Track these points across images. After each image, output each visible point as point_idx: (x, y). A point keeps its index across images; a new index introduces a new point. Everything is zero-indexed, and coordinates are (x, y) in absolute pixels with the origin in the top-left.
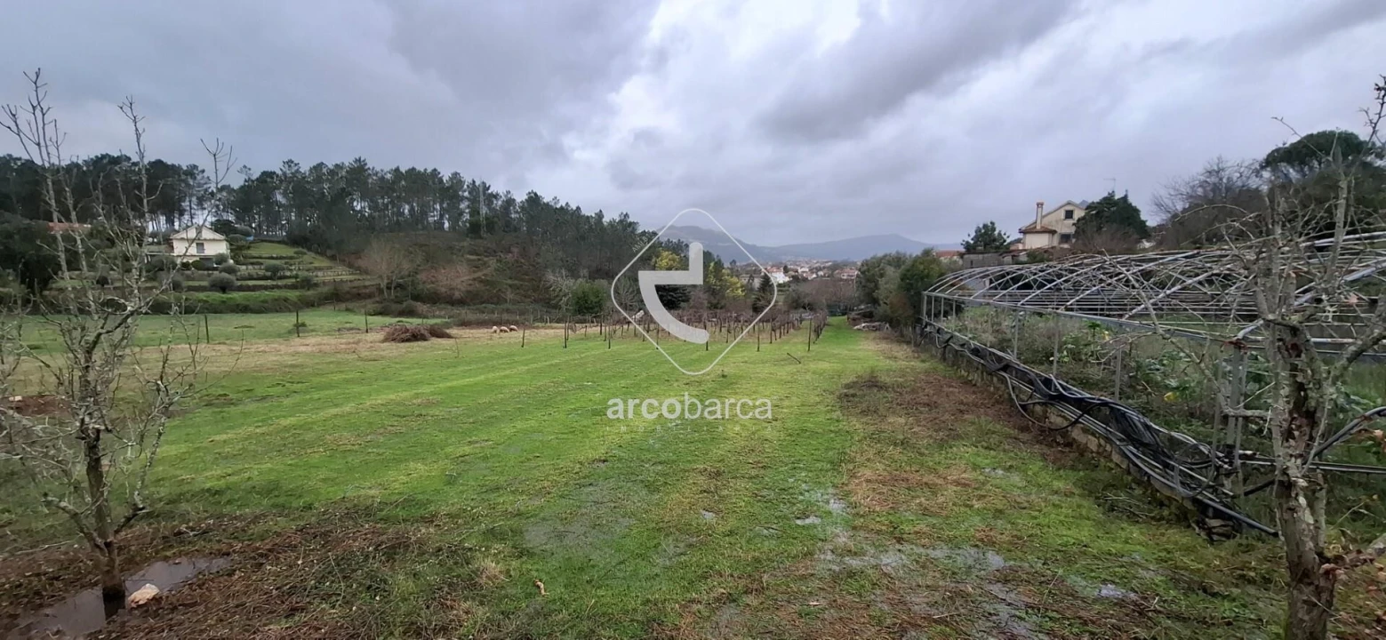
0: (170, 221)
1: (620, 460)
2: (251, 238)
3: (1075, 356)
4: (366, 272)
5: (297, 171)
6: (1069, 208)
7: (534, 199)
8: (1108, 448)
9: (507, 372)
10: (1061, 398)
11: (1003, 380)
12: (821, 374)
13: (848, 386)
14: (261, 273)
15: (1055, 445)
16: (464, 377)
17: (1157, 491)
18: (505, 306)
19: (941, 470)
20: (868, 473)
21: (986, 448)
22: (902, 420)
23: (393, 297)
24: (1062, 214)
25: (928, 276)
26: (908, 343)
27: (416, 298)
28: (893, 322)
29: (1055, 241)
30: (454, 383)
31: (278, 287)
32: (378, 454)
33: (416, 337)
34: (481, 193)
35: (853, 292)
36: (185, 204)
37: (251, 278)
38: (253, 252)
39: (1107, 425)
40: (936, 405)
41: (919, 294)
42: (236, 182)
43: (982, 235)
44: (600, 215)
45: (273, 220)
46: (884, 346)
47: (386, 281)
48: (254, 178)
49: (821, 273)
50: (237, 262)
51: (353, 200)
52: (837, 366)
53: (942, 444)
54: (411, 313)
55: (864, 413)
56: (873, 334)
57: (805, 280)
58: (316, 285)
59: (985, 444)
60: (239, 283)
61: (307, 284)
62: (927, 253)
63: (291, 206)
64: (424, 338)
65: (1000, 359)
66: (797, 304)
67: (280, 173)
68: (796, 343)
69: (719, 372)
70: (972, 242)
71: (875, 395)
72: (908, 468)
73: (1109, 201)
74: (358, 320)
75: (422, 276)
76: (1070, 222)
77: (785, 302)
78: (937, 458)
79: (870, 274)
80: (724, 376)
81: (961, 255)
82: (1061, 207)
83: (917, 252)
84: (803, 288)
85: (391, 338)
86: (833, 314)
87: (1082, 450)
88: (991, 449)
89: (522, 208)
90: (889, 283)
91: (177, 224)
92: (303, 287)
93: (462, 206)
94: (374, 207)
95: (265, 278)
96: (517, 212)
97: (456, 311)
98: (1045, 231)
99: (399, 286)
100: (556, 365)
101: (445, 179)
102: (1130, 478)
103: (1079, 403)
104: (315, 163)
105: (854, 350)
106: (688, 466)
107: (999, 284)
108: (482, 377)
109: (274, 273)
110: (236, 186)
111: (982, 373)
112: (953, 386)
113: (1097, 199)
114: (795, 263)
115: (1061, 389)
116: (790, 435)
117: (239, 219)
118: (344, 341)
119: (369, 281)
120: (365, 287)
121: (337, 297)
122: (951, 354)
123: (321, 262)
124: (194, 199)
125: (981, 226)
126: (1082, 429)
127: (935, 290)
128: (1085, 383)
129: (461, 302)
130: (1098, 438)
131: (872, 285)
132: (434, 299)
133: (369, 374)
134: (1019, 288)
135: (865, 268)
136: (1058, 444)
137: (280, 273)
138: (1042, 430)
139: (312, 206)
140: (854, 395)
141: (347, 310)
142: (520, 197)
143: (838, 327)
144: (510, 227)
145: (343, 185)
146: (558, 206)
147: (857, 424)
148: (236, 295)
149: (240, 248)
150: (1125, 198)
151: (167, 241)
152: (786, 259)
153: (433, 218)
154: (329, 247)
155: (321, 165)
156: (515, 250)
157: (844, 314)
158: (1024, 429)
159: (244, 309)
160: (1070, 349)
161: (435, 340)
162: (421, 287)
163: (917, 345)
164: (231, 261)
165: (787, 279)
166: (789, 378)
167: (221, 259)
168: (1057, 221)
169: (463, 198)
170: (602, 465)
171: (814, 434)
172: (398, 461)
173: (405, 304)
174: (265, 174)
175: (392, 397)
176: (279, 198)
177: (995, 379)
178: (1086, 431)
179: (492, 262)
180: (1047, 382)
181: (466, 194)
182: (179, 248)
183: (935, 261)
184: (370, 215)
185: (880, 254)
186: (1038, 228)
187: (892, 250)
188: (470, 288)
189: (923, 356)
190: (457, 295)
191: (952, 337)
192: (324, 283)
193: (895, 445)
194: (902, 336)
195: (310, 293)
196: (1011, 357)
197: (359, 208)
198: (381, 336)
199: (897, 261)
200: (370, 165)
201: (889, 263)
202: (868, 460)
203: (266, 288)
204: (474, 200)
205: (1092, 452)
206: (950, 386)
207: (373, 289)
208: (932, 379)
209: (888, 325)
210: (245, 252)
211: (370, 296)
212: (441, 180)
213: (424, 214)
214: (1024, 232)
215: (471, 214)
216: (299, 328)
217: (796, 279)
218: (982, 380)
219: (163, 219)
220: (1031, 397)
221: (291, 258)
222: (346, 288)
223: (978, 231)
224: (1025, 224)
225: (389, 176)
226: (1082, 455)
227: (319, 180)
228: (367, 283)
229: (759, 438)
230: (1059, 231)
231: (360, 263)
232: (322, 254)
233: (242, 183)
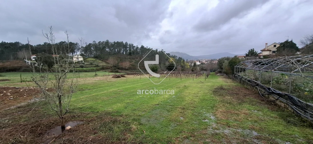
0: (73, 54)
1: (161, 105)
2: (87, 57)
3: (277, 82)
4: (109, 64)
5: (96, 43)
6: (275, 44)
7: (142, 47)
8: (287, 106)
9: (137, 85)
10: (273, 93)
11: (257, 88)
12: (208, 86)
13: (215, 89)
14: (89, 64)
15: (271, 105)
16: (128, 86)
17: (303, 118)
18: (137, 70)
19: (240, 110)
20: (221, 110)
21: (252, 105)
22: (229, 97)
23: (114, 69)
24: (273, 46)
25: (236, 62)
26: (231, 79)
27: (119, 69)
28: (227, 73)
29: (271, 53)
30: (126, 87)
31: (92, 67)
32: (111, 102)
33: (118, 77)
34: (132, 46)
35: (216, 66)
36: (75, 51)
37: (87, 65)
38: (87, 60)
39: (287, 100)
40: (238, 94)
41: (233, 67)
42: (84, 46)
43: (250, 52)
44: (157, 50)
45: (91, 53)
46: (224, 79)
47: (112, 65)
48: (88, 45)
49: (208, 62)
50: (85, 62)
51: (106, 49)
52: (213, 84)
53: (240, 104)
54: (117, 72)
55: (220, 95)
56: (222, 76)
57: (204, 64)
58: (99, 66)
59: (252, 104)
60: (85, 66)
61: (97, 66)
62: (236, 57)
63: (95, 50)
64: (120, 77)
65: (256, 83)
66: (202, 69)
67: (92, 43)
68: (202, 79)
69: (184, 85)
70: (248, 54)
71: (222, 91)
72: (231, 109)
73: (287, 42)
74: (107, 73)
75: (120, 64)
76: (275, 48)
77: (199, 69)
78: (239, 107)
79: (221, 62)
80: (185, 86)
81: (245, 57)
82: (272, 44)
83: (233, 56)
84: (204, 66)
85: (113, 77)
86: (211, 72)
87: (280, 107)
88: (253, 105)
89: (140, 49)
90: (226, 64)
91: (74, 54)
92: (97, 67)
93: (128, 49)
94: (110, 50)
95: (90, 65)
96: (139, 50)
97: (126, 71)
98: (268, 50)
99: (115, 66)
100: (147, 83)
101: (124, 43)
102: (294, 114)
103: (278, 94)
104: (99, 41)
105: (217, 80)
106: (177, 107)
107: (255, 64)
108: (132, 86)
109: (91, 64)
110: (84, 47)
111: (251, 86)
112: (243, 89)
113: (283, 42)
114: (202, 60)
115: (273, 91)
116: (201, 100)
117: (85, 53)
118: (104, 78)
119: (109, 65)
120: (108, 66)
121: (103, 69)
122: (242, 81)
123: (100, 62)
124: (77, 49)
125: (250, 50)
126: (279, 101)
127: (237, 66)
128: (280, 89)
129: (127, 70)
130: (284, 104)
131: (221, 65)
132: (122, 69)
133: (109, 85)
134: (261, 65)
135: (219, 61)
136: (272, 105)
137: (92, 64)
138: (268, 101)
139: (98, 50)
140: (217, 91)
141: (105, 71)
142: (140, 47)
143: (213, 75)
144: (137, 53)
145: (104, 45)
146: (148, 48)
147: (218, 98)
148: (84, 69)
149: (85, 59)
150: (292, 41)
151: (72, 58)
152: (199, 59)
153: (122, 52)
154: (102, 58)
155: (100, 42)
156: (138, 58)
157: (214, 72)
158: (263, 101)
159: (86, 71)
160: (276, 80)
161: (122, 78)
162: (119, 66)
163: (233, 79)
164: (83, 62)
165: (200, 64)
166: (201, 87)
167: (82, 61)
168: (271, 48)
169: (128, 47)
170: (157, 106)
171: (207, 100)
172: (115, 103)
173: (116, 70)
174: (90, 44)
175: (114, 90)
176: (92, 49)
177: (254, 88)
178: (281, 102)
179: (134, 61)
180: (269, 89)
181: (128, 46)
182: (75, 59)
183: (238, 59)
184: (109, 51)
185: (223, 57)
186: (266, 50)
187: (226, 56)
188: (129, 67)
189: (235, 82)
190: (127, 68)
191: (242, 77)
192: (101, 66)
193: (228, 103)
194: (229, 77)
195: (98, 68)
196: (259, 82)
197: (107, 50)
198: (111, 77)
199: (228, 59)
200: (109, 41)
201: (226, 59)
202: (221, 107)
203: (90, 67)
204: (130, 48)
205: (282, 107)
206: (242, 89)
207: (110, 67)
208: (237, 88)
209: (225, 74)
210: (86, 60)
211: (109, 68)
212: (123, 44)
213: (120, 51)
214: (262, 51)
215: (129, 51)
216: (96, 75)
217: (202, 64)
218: (251, 88)
219: (71, 54)
220: (264, 92)
221: (95, 61)
222: (105, 67)
223: (249, 51)
224: (262, 49)
225: (113, 43)
226: (279, 108)
227: (100, 45)
228: (109, 66)
229: (193, 101)
230: (272, 50)
231: (107, 62)
232: (100, 60)
233: (85, 46)
